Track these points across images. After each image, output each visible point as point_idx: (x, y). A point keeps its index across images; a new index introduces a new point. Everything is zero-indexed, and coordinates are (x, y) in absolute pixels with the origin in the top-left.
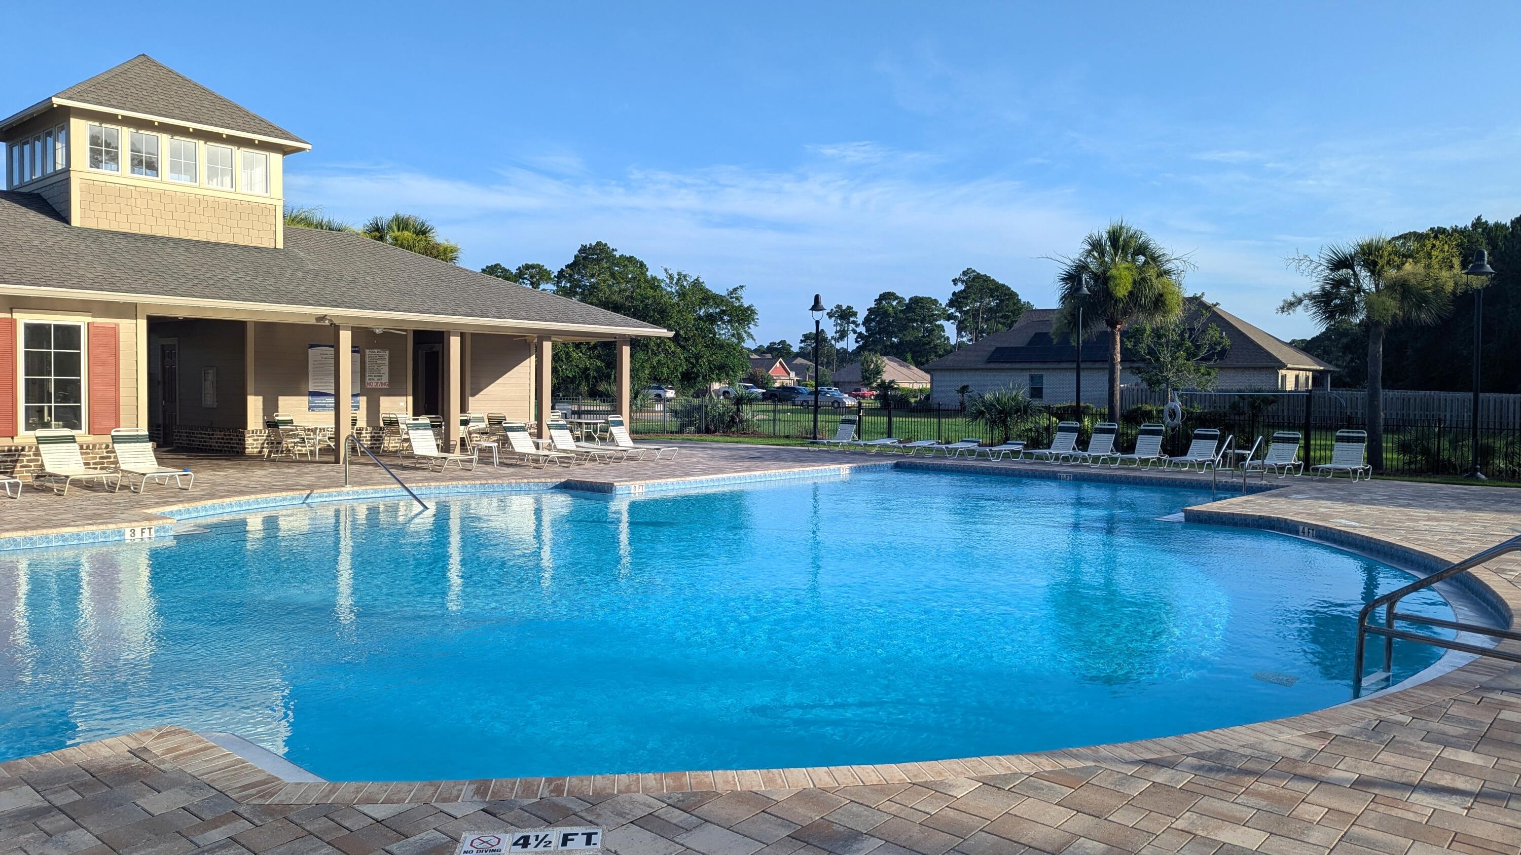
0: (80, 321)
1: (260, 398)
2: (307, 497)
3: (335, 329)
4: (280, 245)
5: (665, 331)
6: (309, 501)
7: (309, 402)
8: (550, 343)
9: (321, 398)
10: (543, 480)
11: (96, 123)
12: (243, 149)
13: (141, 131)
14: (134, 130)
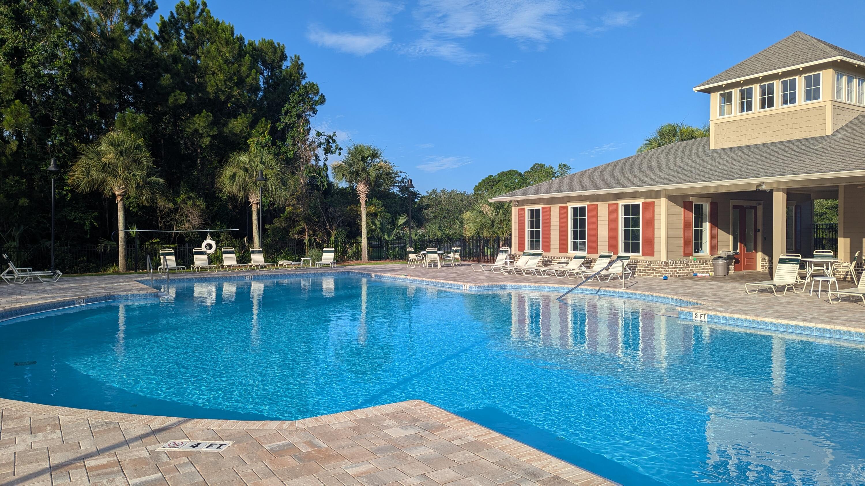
0: (639, 202)
1: (848, 240)
11: (722, 92)
12: (803, 76)
13: (744, 88)
14: (740, 88)
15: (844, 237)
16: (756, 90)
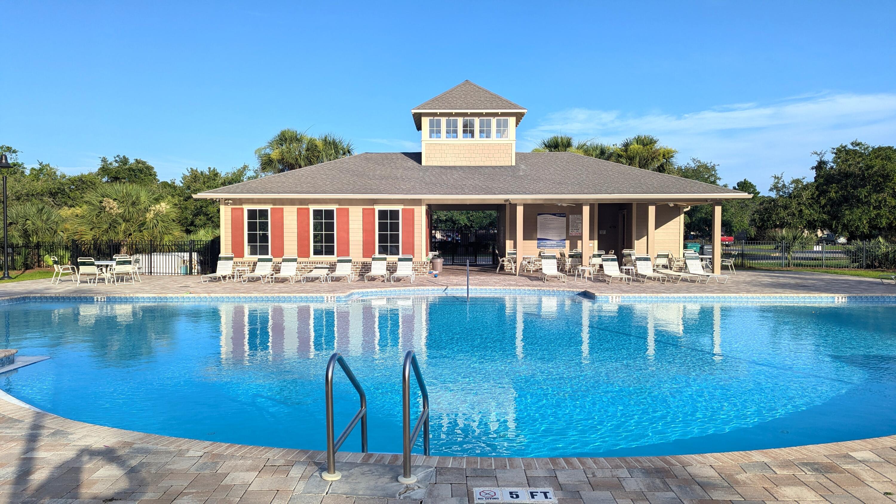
0: (399, 208)
2: (445, 290)
3: (514, 207)
4: (514, 164)
5: (747, 194)
6: (446, 291)
7: (538, 244)
8: (654, 207)
9: (544, 241)
10: (572, 290)
11: (432, 118)
12: (496, 118)
13: (450, 118)
14: (447, 118)
15: (510, 240)
16: (460, 121)
